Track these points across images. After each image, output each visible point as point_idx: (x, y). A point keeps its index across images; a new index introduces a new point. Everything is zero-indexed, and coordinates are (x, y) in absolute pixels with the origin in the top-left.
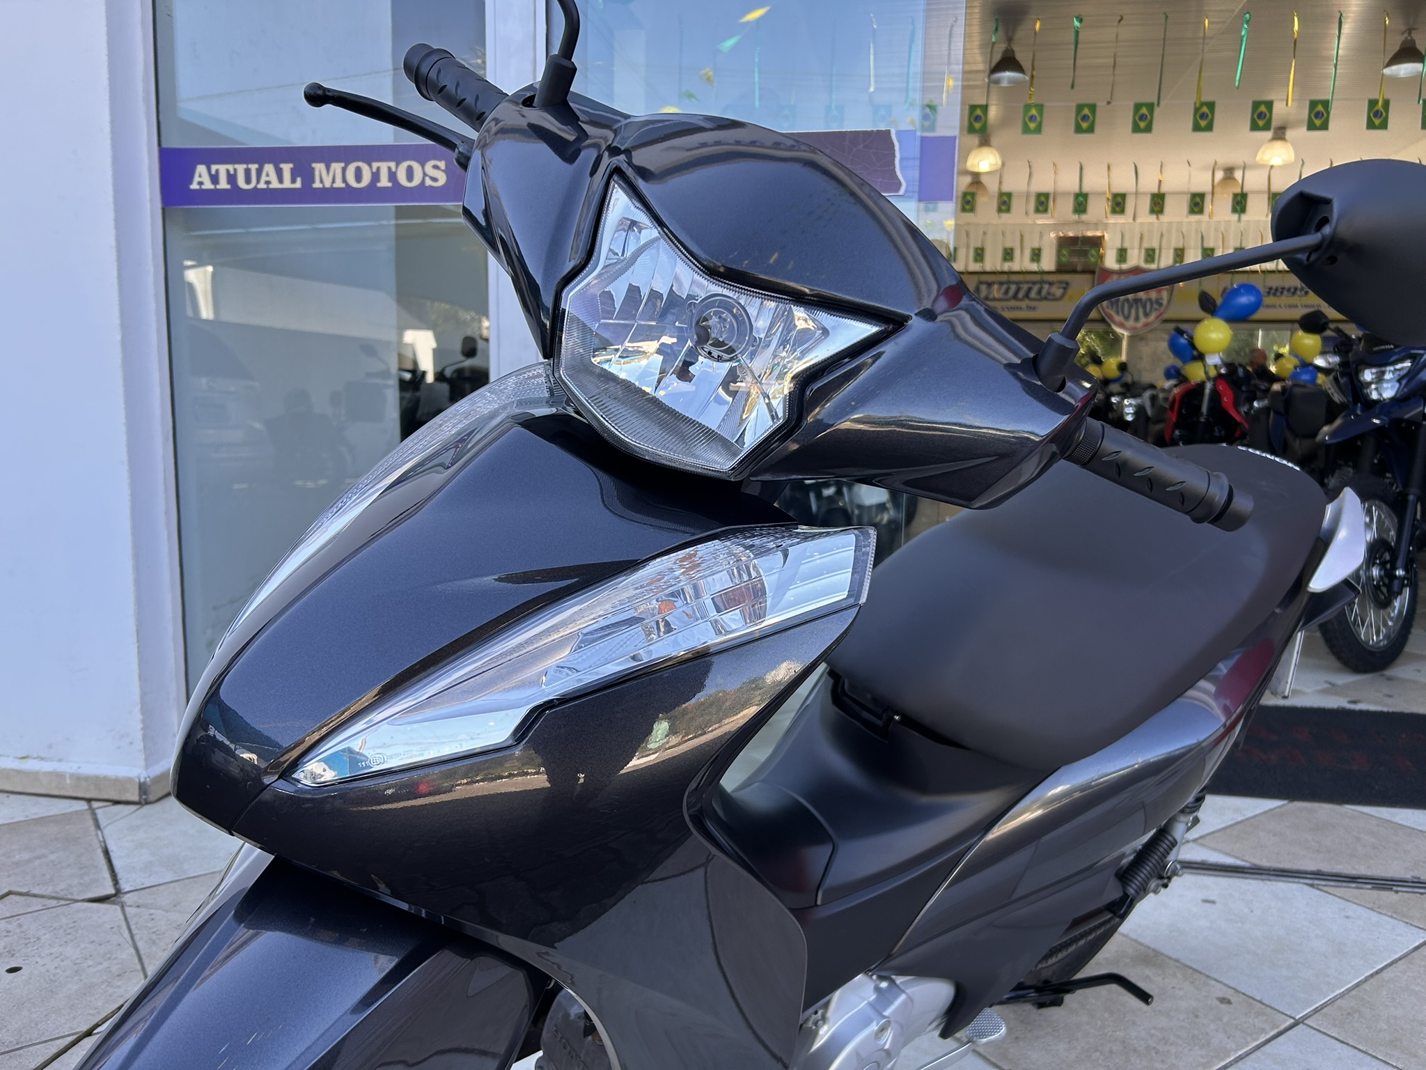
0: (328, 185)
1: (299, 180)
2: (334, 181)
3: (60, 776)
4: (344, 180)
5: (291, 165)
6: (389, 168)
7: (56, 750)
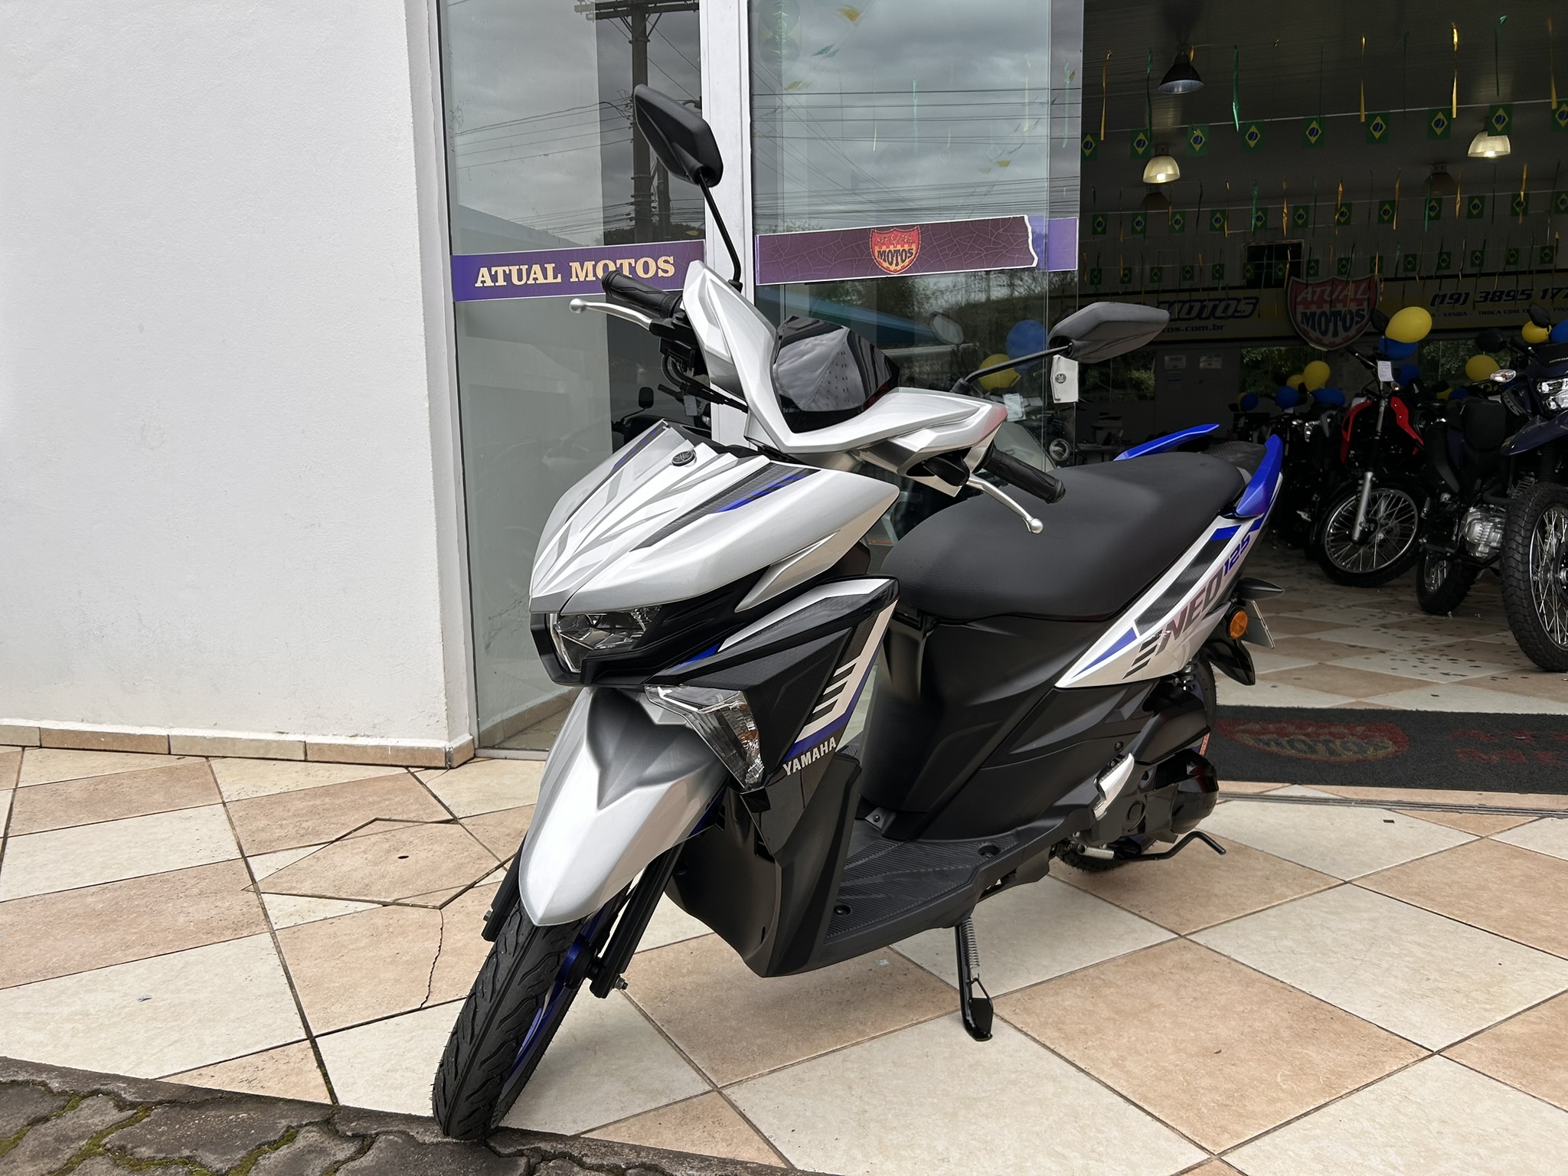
0: (582, 279)
1: (559, 275)
2: (586, 276)
3: (384, 748)
4: (595, 275)
6: (630, 264)
7: (379, 729)
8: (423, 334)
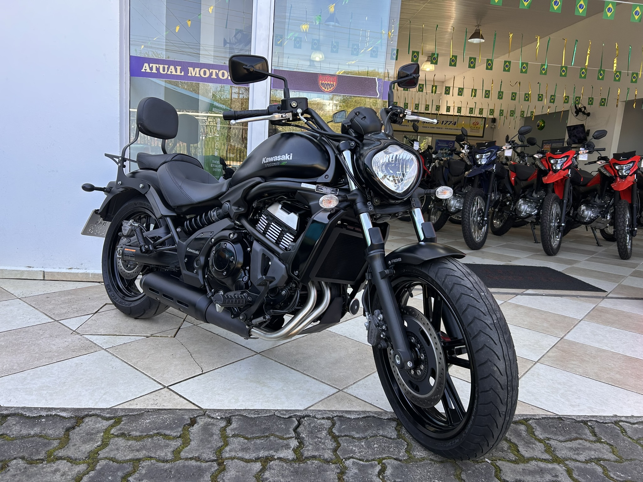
0: (193, 75)
1: (183, 72)
2: (196, 74)
3: (88, 274)
4: (200, 74)
5: (181, 67)
6: (216, 72)
7: (84, 265)
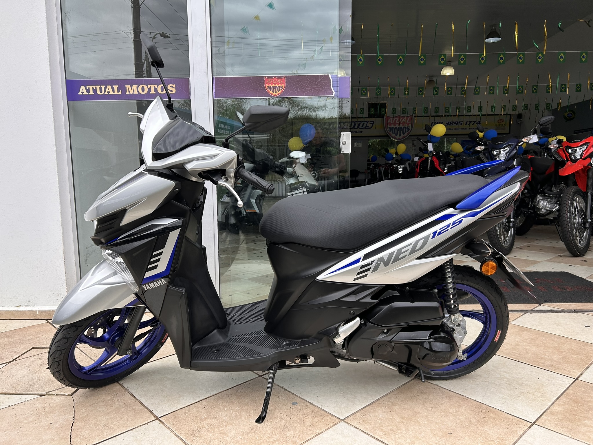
0: (131, 93)
1: (120, 91)
2: (134, 92)
3: (35, 311)
4: (138, 91)
5: (118, 86)
6: (154, 87)
7: (32, 302)
8: (52, 115)
